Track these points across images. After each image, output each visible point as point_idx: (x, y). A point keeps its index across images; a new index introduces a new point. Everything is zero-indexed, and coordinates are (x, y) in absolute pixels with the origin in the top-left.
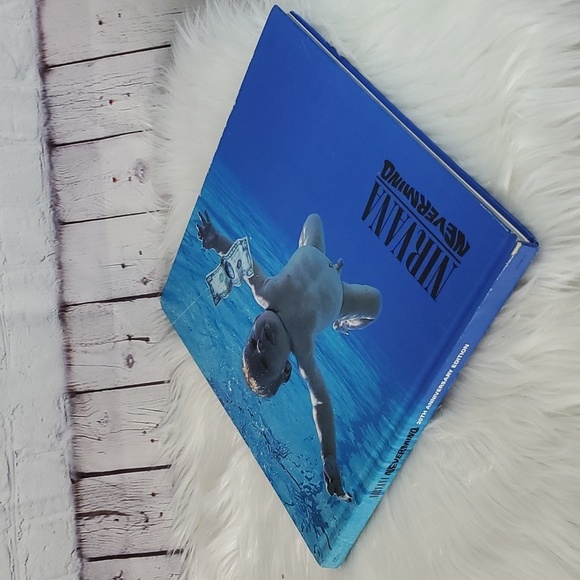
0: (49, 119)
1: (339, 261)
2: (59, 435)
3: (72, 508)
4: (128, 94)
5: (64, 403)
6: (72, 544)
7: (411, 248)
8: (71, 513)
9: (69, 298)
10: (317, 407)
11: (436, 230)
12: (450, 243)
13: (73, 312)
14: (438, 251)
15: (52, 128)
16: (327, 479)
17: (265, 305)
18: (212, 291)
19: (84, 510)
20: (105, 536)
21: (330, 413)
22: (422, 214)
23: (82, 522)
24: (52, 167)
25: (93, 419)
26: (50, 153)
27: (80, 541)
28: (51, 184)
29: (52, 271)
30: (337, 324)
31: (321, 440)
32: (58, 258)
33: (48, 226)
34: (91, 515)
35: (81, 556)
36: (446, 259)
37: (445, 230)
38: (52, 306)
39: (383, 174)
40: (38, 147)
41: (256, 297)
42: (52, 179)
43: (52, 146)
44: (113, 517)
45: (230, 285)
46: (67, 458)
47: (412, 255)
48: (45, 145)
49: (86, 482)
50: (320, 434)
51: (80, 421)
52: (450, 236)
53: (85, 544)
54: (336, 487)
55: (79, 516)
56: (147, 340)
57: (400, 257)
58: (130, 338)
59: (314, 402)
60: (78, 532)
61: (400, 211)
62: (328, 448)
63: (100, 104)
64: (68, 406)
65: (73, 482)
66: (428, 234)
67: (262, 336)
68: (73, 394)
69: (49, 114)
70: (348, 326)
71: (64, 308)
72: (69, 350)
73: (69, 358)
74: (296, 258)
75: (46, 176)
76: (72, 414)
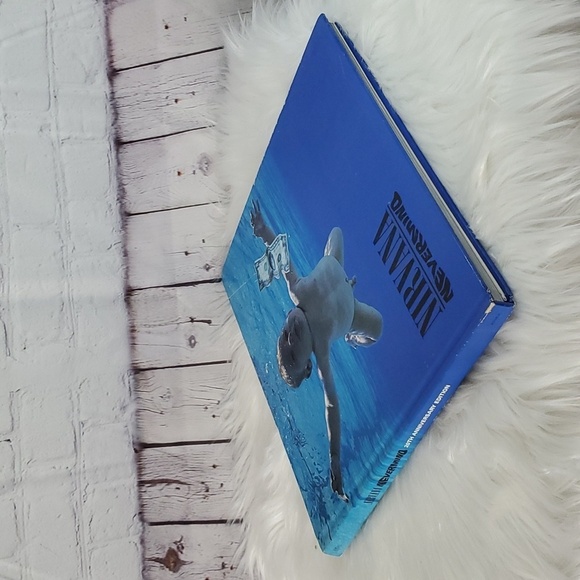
0: (116, 119)
2: (123, 408)
3: (135, 475)
4: (193, 93)
5: (129, 379)
6: (133, 508)
7: (408, 283)
8: (133, 480)
9: (134, 283)
10: (329, 408)
11: (429, 271)
12: (439, 287)
13: (137, 296)
14: (428, 293)
15: (120, 127)
16: (332, 476)
17: (296, 302)
19: (145, 478)
20: (166, 503)
22: (420, 252)
23: (144, 489)
24: (119, 164)
25: (156, 394)
26: (117, 150)
27: (142, 506)
28: (118, 179)
29: (118, 258)
30: (348, 336)
31: (330, 439)
32: (124, 246)
33: (116, 217)
34: (153, 483)
35: (142, 520)
36: (434, 301)
37: (436, 273)
38: (118, 290)
39: (392, 205)
40: (105, 145)
41: (290, 292)
42: (119, 174)
43: (119, 143)
44: (175, 485)
46: (131, 429)
47: (409, 290)
48: (112, 144)
49: (148, 452)
50: (330, 434)
51: (143, 395)
52: (439, 280)
53: (147, 509)
54: (338, 487)
55: (141, 483)
56: (209, 322)
57: (399, 289)
58: (192, 320)
59: (327, 403)
60: (140, 498)
61: (403, 245)
62: (334, 449)
63: (165, 103)
64: (132, 381)
65: (136, 451)
66: (422, 273)
67: (292, 330)
68: (137, 370)
69: (116, 114)
70: (356, 341)
71: (129, 292)
72: (133, 331)
73: (133, 338)
75: (114, 172)
76: (136, 389)
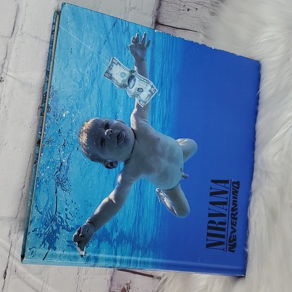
1: (187, 175)
16: (79, 232)
17: (134, 127)
18: (110, 68)
21: (114, 213)
30: (160, 191)
31: (95, 213)
37: (232, 235)
39: (234, 183)
41: (132, 116)
45: (124, 86)
50: (97, 211)
52: (232, 239)
62: (96, 221)
67: (116, 131)
70: (163, 199)
74: (170, 141)
